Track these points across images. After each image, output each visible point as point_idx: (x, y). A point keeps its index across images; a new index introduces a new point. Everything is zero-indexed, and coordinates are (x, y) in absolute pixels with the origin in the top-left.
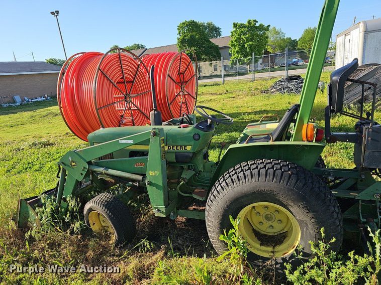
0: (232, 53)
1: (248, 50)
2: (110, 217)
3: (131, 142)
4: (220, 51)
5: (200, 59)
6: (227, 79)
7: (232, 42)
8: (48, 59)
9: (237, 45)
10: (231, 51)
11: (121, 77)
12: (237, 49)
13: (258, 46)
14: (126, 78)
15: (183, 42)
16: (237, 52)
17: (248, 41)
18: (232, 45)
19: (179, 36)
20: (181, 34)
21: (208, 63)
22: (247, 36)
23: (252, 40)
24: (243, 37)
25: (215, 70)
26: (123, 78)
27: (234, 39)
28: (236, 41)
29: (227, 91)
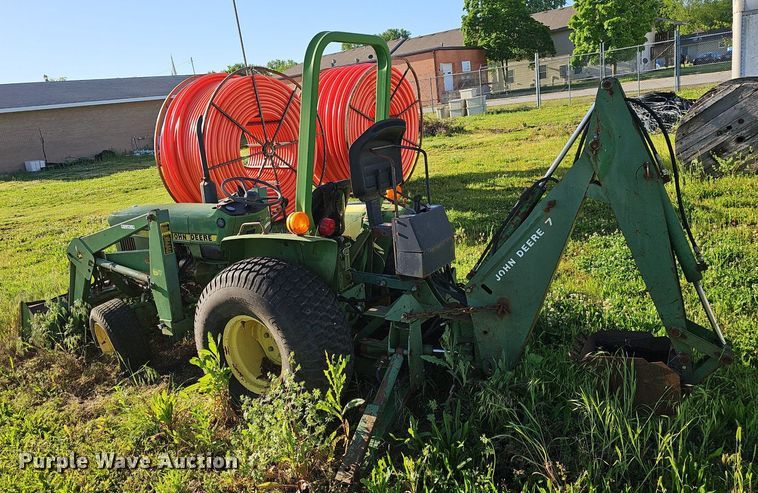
0: (576, 40)
1: (609, 34)
2: (108, 331)
3: (132, 227)
4: (553, 38)
5: (509, 56)
6: (544, 97)
7: (576, 18)
8: (233, 65)
9: (586, 24)
10: (574, 38)
11: (257, 114)
12: (586, 33)
13: (634, 25)
14: (266, 115)
15: (472, 24)
16: (587, 39)
17: (610, 15)
18: (575, 25)
19: (466, 13)
20: (471, 9)
21: (526, 62)
22: (609, 5)
23: (621, 12)
24: (600, 7)
25: (542, 75)
26: (259, 116)
27: (579, 13)
28: (583, 16)
29: (525, 125)
